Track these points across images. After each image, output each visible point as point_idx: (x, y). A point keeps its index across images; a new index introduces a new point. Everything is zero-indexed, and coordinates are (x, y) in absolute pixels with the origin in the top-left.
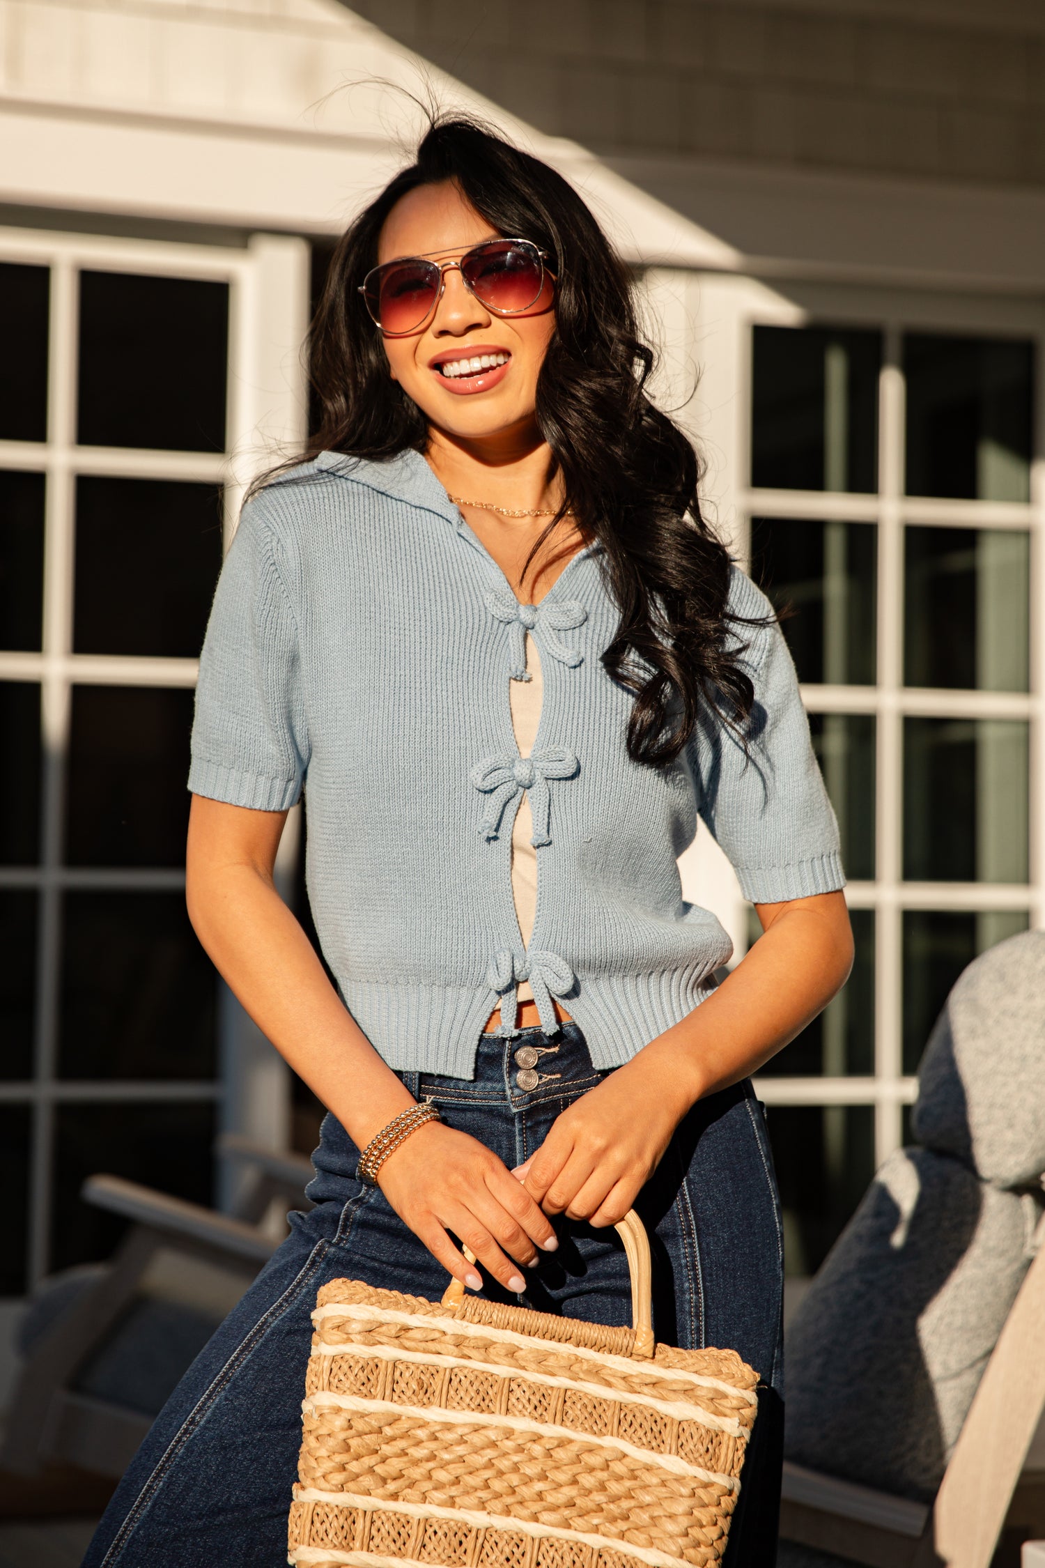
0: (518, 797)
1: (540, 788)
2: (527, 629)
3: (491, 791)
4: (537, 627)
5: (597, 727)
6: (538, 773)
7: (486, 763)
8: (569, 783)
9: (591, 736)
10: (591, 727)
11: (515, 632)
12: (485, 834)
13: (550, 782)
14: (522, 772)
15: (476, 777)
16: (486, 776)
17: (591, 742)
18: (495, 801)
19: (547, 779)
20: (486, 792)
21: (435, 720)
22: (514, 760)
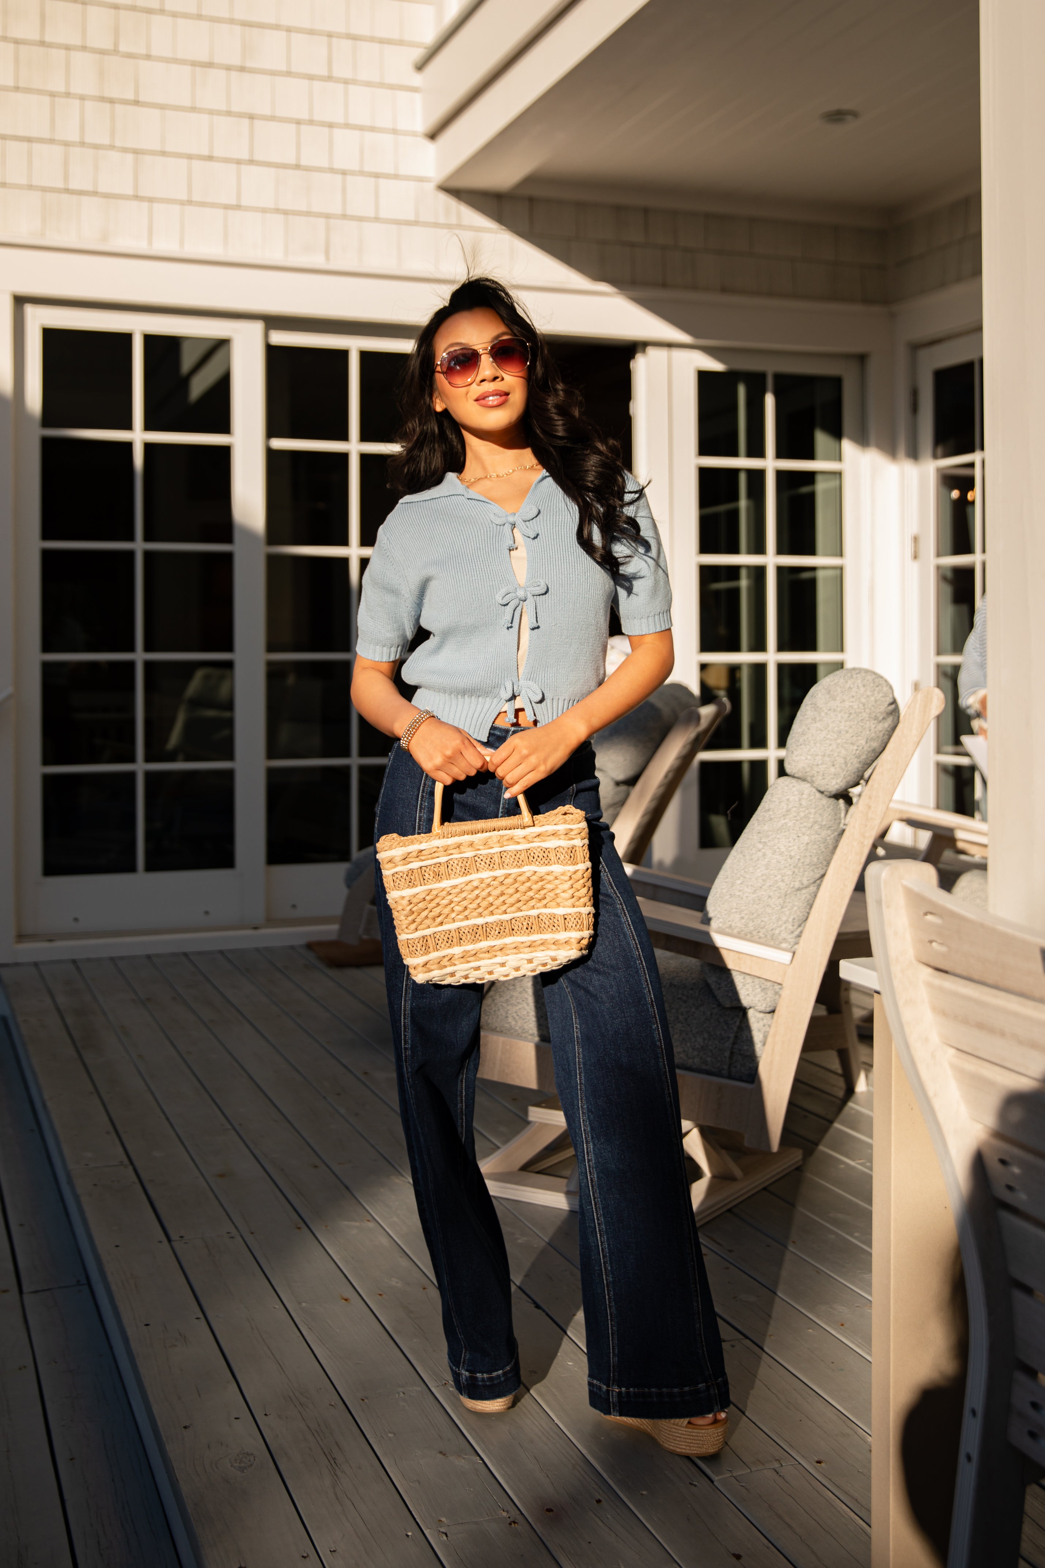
0: (520, 606)
1: (531, 599)
2: (514, 525)
3: (507, 604)
4: (516, 523)
5: (555, 568)
6: (528, 593)
7: (503, 591)
8: (544, 596)
9: (552, 572)
10: (552, 568)
11: (508, 527)
12: (506, 626)
13: (535, 597)
14: (521, 593)
15: (499, 599)
16: (503, 597)
17: (552, 575)
18: (509, 609)
19: (533, 596)
20: (504, 605)
21: (476, 575)
22: (516, 589)
